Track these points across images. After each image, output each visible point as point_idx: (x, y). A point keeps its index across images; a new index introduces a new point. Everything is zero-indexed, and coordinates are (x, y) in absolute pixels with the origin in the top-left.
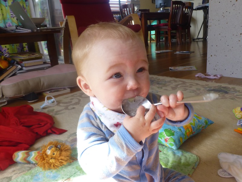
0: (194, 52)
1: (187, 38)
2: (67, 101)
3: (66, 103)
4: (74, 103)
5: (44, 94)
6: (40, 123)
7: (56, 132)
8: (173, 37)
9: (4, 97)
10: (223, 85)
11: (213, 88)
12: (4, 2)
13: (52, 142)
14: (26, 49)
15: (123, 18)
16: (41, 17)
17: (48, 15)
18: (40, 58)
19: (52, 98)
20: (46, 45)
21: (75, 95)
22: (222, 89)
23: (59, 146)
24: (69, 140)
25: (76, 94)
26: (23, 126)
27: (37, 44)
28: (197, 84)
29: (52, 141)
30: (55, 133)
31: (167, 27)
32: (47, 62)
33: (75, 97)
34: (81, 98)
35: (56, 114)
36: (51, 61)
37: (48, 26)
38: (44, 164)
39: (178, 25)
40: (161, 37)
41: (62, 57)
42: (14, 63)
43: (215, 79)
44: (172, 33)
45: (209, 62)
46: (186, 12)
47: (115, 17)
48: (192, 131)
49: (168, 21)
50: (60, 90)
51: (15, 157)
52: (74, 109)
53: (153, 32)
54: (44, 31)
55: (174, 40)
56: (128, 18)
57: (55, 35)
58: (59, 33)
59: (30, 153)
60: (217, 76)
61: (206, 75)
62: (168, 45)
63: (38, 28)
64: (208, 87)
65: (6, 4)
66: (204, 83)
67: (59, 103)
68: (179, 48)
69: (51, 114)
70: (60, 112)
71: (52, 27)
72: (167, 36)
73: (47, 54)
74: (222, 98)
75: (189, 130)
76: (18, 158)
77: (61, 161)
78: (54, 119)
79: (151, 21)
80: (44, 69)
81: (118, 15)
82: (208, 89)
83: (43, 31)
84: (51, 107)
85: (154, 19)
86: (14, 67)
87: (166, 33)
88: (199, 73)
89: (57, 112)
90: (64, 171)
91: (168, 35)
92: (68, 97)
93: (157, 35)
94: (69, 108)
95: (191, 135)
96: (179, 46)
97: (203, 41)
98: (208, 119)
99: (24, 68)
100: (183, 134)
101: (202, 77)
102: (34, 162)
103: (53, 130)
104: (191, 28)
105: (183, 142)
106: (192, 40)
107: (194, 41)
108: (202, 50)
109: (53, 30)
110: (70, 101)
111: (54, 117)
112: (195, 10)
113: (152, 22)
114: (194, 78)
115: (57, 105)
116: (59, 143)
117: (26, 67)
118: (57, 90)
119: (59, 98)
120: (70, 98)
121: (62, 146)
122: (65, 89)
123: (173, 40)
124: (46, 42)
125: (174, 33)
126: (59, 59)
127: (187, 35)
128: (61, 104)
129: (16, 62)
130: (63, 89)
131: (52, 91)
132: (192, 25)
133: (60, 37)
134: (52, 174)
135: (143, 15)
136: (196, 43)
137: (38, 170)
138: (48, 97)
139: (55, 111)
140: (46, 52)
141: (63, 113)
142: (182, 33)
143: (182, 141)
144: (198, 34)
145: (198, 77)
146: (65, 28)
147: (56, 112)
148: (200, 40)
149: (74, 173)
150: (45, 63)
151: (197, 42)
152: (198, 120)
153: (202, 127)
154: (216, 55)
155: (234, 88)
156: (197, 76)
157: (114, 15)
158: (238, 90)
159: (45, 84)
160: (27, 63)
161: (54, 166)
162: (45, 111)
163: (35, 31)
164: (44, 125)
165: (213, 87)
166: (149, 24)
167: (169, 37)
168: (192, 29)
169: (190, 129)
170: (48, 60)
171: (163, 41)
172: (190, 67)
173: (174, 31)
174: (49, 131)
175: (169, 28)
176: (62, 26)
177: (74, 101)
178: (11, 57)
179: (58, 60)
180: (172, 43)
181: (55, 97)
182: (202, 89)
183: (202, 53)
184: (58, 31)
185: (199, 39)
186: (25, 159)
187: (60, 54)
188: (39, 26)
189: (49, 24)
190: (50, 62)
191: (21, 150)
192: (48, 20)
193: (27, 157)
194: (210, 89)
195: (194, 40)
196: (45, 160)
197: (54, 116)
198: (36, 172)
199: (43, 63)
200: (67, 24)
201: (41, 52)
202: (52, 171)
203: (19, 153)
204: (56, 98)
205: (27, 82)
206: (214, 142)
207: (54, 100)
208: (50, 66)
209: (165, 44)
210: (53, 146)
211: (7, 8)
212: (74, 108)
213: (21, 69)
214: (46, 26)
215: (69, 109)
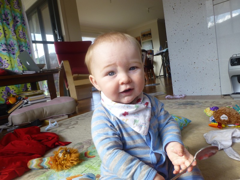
2: (67, 123)
4: (73, 124)
6: (48, 138)
7: (62, 144)
9: (14, 125)
10: (189, 100)
11: (181, 103)
12: (13, 55)
14: (30, 89)
22: (189, 103)
23: (68, 150)
26: (34, 140)
28: (169, 102)
34: (78, 120)
36: (51, 96)
38: (57, 165)
42: (21, 99)
43: (181, 98)
45: (174, 86)
46: (149, 57)
51: (30, 164)
59: (43, 159)
60: (182, 96)
65: (14, 57)
66: (174, 101)
70: (63, 131)
74: (191, 108)
76: (32, 164)
77: (71, 161)
82: (178, 104)
84: (54, 128)
86: (21, 102)
89: (60, 131)
90: (75, 170)
92: (67, 121)
94: (70, 127)
97: (164, 77)
98: (186, 119)
99: (29, 102)
101: (171, 97)
102: (47, 167)
103: (60, 142)
104: (154, 68)
109: (52, 71)
112: (155, 55)
114: (165, 99)
117: (31, 101)
118: (58, 117)
120: (69, 121)
121: (71, 150)
124: (47, 81)
129: (22, 99)
130: (62, 116)
131: (53, 118)
134: (64, 174)
137: (51, 172)
139: (58, 131)
141: (65, 131)
145: (168, 98)
149: (84, 170)
150: (46, 98)
152: (179, 119)
153: (184, 125)
155: (198, 101)
156: (166, 97)
158: (201, 102)
160: (32, 98)
161: (66, 167)
163: (39, 72)
164: (52, 139)
172: (159, 92)
174: (57, 144)
178: (18, 95)
182: (174, 104)
186: (39, 165)
191: (35, 158)
193: (41, 162)
195: (157, 77)
196: (58, 162)
198: (50, 174)
199: (44, 98)
202: (64, 172)
203: (33, 161)
205: (33, 111)
206: (195, 135)
207: (56, 123)
210: (64, 150)
211: (15, 59)
212: (73, 127)
213: (27, 103)
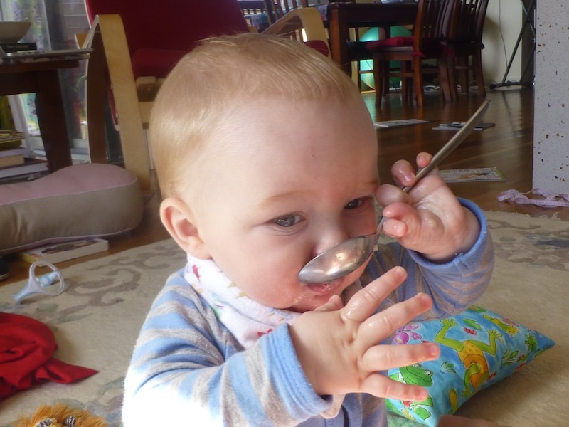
0: (493, 125)
1: (471, 82)
2: (98, 279)
3: (96, 284)
4: (121, 286)
5: (28, 257)
6: (14, 349)
7: (62, 375)
8: (429, 78)
11: (551, 237)
13: (49, 408)
15: (273, 21)
16: (19, 20)
17: (39, 12)
18: (15, 145)
19: (51, 271)
20: (34, 104)
21: (124, 258)
23: (69, 421)
24: (102, 401)
25: (128, 258)
27: (7, 101)
28: (504, 225)
29: (49, 404)
30: (58, 379)
31: (411, 48)
32: (37, 158)
33: (122, 264)
34: (140, 270)
35: (62, 320)
36: (48, 155)
37: (40, 46)
39: (444, 43)
40: (392, 80)
41: (83, 141)
43: (559, 208)
44: (425, 66)
45: (541, 156)
47: (249, 18)
48: (486, 372)
49: (412, 31)
50: (76, 244)
52: (120, 304)
53: (367, 65)
54: (28, 61)
55: (432, 89)
56: (289, 21)
57: (62, 74)
58: (74, 69)
60: (565, 200)
61: (530, 196)
62: (414, 103)
63: (9, 54)
64: (538, 233)
66: (525, 220)
67: (71, 284)
68: (446, 111)
69: (46, 320)
70: (77, 314)
71: (54, 48)
72: (409, 75)
73: (38, 133)
75: (477, 367)
78: (56, 335)
79: (360, 29)
80: (26, 180)
81: (259, 13)
82: (537, 238)
83: (23, 61)
84: (45, 297)
85: (370, 25)
87: (408, 65)
88: (510, 191)
89: (65, 312)
91: (413, 71)
92: (100, 267)
93: (379, 71)
94: (104, 300)
95: (486, 382)
96: (448, 106)
97: (521, 91)
98: (537, 334)
100: (458, 380)
101: (521, 202)
103: (54, 369)
104: (483, 51)
105: (460, 404)
106: (487, 88)
107: (495, 92)
108: (519, 118)
109: (54, 60)
110: (106, 277)
111: (56, 329)
113: (364, 32)
114: (495, 206)
115: (66, 290)
116: (71, 411)
118: (68, 246)
119: (71, 271)
120: (107, 270)
121: (79, 420)
122: (91, 241)
123: (428, 89)
124: (33, 95)
125: (432, 67)
126: (73, 147)
127: (471, 72)
128: (79, 289)
130: (84, 242)
131: (53, 247)
132: (486, 41)
133: (79, 81)
135: (335, 11)
136: (500, 96)
138: (37, 267)
139: (59, 310)
140: (32, 126)
141: (84, 316)
142: (457, 68)
143: (457, 402)
144: (506, 69)
145: (506, 201)
146: (91, 53)
147: (61, 312)
148: (513, 87)
150: (30, 161)
151: (503, 92)
152: (506, 336)
153: (520, 359)
154: (560, 135)
156: (502, 198)
157: (246, 13)
159: (30, 227)
162: (29, 311)
164: (25, 355)
165: (554, 233)
166: (355, 40)
167: (417, 80)
168: (487, 54)
169: (480, 366)
170: (41, 153)
171: (397, 92)
172: (481, 170)
173: (432, 62)
174: (41, 374)
175: (415, 50)
176: (84, 47)
177: (120, 279)
179: (72, 150)
180: (426, 98)
181: (61, 265)
182: (520, 239)
183: (518, 128)
184: (72, 62)
185: (510, 84)
187: (77, 134)
188: (11, 47)
189: (45, 42)
190: (45, 159)
192: (39, 27)
194: (543, 240)
195: (493, 87)
197: (57, 326)
199: (22, 161)
200: (98, 40)
201: (18, 128)
204: (64, 271)
207: (57, 276)
208: (47, 169)
209: (405, 100)
210: (51, 420)
212: (118, 301)
214: (33, 46)
215: (103, 305)
